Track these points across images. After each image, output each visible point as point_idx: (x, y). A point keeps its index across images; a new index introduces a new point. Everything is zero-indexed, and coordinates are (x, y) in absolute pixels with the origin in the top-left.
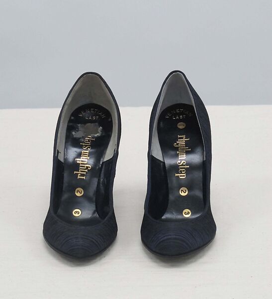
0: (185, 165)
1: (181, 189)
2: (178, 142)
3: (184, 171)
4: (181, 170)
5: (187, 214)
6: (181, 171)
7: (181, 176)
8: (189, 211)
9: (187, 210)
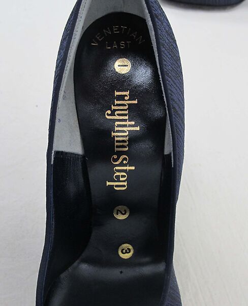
0: (125, 165)
1: (117, 208)
2: (113, 107)
3: (123, 176)
4: (118, 174)
5: (126, 252)
6: (118, 177)
7: (117, 186)
8: (130, 247)
9: (126, 246)
